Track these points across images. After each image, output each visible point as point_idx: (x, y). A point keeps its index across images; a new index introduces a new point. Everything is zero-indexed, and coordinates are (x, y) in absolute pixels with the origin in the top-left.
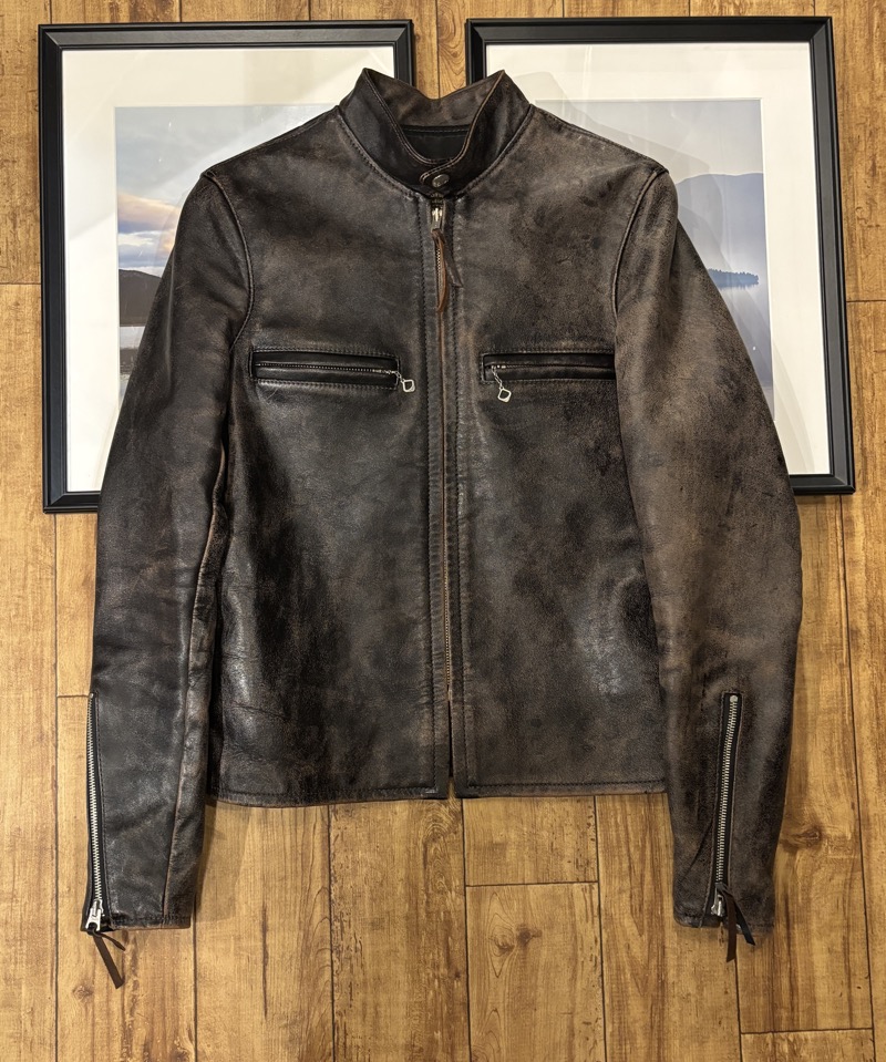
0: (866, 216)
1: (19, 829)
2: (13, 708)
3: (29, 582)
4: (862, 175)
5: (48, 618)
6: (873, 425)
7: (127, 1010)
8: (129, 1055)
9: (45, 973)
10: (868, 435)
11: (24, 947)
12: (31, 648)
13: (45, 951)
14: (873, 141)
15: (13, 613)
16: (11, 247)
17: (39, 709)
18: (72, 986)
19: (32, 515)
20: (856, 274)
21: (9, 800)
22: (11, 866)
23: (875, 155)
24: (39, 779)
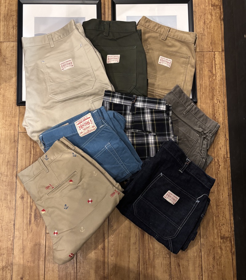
0: (202, 33)
1: (9, 161)
2: (9, 134)
3: (14, 107)
4: (202, 24)
5: (17, 115)
6: (202, 79)
7: (31, 202)
8: (31, 212)
9: (14, 193)
10: (201, 81)
11: (9, 187)
12: (13, 121)
13: (14, 188)
14: (205, 16)
15: (10, 113)
16: (12, 34)
17: (14, 135)
18: (19, 196)
19: (15, 92)
20: (200, 46)
21: (7, 155)
22: (7, 169)
23: (205, 19)
24: (14, 150)
